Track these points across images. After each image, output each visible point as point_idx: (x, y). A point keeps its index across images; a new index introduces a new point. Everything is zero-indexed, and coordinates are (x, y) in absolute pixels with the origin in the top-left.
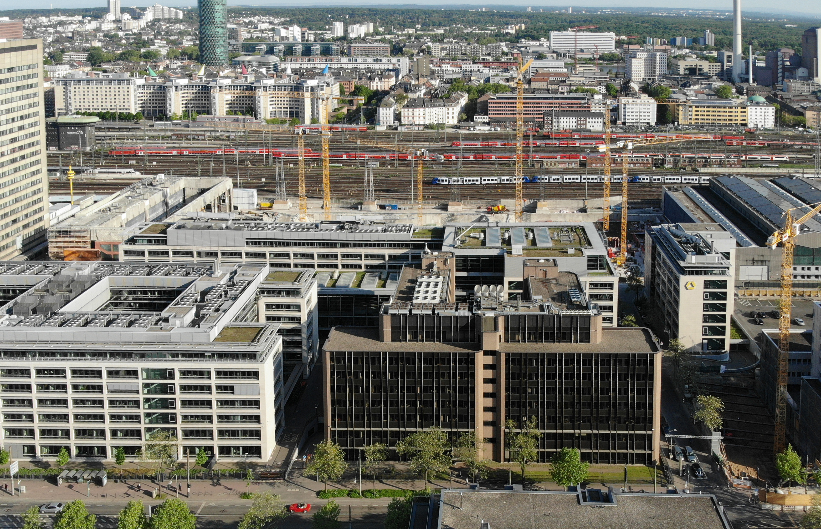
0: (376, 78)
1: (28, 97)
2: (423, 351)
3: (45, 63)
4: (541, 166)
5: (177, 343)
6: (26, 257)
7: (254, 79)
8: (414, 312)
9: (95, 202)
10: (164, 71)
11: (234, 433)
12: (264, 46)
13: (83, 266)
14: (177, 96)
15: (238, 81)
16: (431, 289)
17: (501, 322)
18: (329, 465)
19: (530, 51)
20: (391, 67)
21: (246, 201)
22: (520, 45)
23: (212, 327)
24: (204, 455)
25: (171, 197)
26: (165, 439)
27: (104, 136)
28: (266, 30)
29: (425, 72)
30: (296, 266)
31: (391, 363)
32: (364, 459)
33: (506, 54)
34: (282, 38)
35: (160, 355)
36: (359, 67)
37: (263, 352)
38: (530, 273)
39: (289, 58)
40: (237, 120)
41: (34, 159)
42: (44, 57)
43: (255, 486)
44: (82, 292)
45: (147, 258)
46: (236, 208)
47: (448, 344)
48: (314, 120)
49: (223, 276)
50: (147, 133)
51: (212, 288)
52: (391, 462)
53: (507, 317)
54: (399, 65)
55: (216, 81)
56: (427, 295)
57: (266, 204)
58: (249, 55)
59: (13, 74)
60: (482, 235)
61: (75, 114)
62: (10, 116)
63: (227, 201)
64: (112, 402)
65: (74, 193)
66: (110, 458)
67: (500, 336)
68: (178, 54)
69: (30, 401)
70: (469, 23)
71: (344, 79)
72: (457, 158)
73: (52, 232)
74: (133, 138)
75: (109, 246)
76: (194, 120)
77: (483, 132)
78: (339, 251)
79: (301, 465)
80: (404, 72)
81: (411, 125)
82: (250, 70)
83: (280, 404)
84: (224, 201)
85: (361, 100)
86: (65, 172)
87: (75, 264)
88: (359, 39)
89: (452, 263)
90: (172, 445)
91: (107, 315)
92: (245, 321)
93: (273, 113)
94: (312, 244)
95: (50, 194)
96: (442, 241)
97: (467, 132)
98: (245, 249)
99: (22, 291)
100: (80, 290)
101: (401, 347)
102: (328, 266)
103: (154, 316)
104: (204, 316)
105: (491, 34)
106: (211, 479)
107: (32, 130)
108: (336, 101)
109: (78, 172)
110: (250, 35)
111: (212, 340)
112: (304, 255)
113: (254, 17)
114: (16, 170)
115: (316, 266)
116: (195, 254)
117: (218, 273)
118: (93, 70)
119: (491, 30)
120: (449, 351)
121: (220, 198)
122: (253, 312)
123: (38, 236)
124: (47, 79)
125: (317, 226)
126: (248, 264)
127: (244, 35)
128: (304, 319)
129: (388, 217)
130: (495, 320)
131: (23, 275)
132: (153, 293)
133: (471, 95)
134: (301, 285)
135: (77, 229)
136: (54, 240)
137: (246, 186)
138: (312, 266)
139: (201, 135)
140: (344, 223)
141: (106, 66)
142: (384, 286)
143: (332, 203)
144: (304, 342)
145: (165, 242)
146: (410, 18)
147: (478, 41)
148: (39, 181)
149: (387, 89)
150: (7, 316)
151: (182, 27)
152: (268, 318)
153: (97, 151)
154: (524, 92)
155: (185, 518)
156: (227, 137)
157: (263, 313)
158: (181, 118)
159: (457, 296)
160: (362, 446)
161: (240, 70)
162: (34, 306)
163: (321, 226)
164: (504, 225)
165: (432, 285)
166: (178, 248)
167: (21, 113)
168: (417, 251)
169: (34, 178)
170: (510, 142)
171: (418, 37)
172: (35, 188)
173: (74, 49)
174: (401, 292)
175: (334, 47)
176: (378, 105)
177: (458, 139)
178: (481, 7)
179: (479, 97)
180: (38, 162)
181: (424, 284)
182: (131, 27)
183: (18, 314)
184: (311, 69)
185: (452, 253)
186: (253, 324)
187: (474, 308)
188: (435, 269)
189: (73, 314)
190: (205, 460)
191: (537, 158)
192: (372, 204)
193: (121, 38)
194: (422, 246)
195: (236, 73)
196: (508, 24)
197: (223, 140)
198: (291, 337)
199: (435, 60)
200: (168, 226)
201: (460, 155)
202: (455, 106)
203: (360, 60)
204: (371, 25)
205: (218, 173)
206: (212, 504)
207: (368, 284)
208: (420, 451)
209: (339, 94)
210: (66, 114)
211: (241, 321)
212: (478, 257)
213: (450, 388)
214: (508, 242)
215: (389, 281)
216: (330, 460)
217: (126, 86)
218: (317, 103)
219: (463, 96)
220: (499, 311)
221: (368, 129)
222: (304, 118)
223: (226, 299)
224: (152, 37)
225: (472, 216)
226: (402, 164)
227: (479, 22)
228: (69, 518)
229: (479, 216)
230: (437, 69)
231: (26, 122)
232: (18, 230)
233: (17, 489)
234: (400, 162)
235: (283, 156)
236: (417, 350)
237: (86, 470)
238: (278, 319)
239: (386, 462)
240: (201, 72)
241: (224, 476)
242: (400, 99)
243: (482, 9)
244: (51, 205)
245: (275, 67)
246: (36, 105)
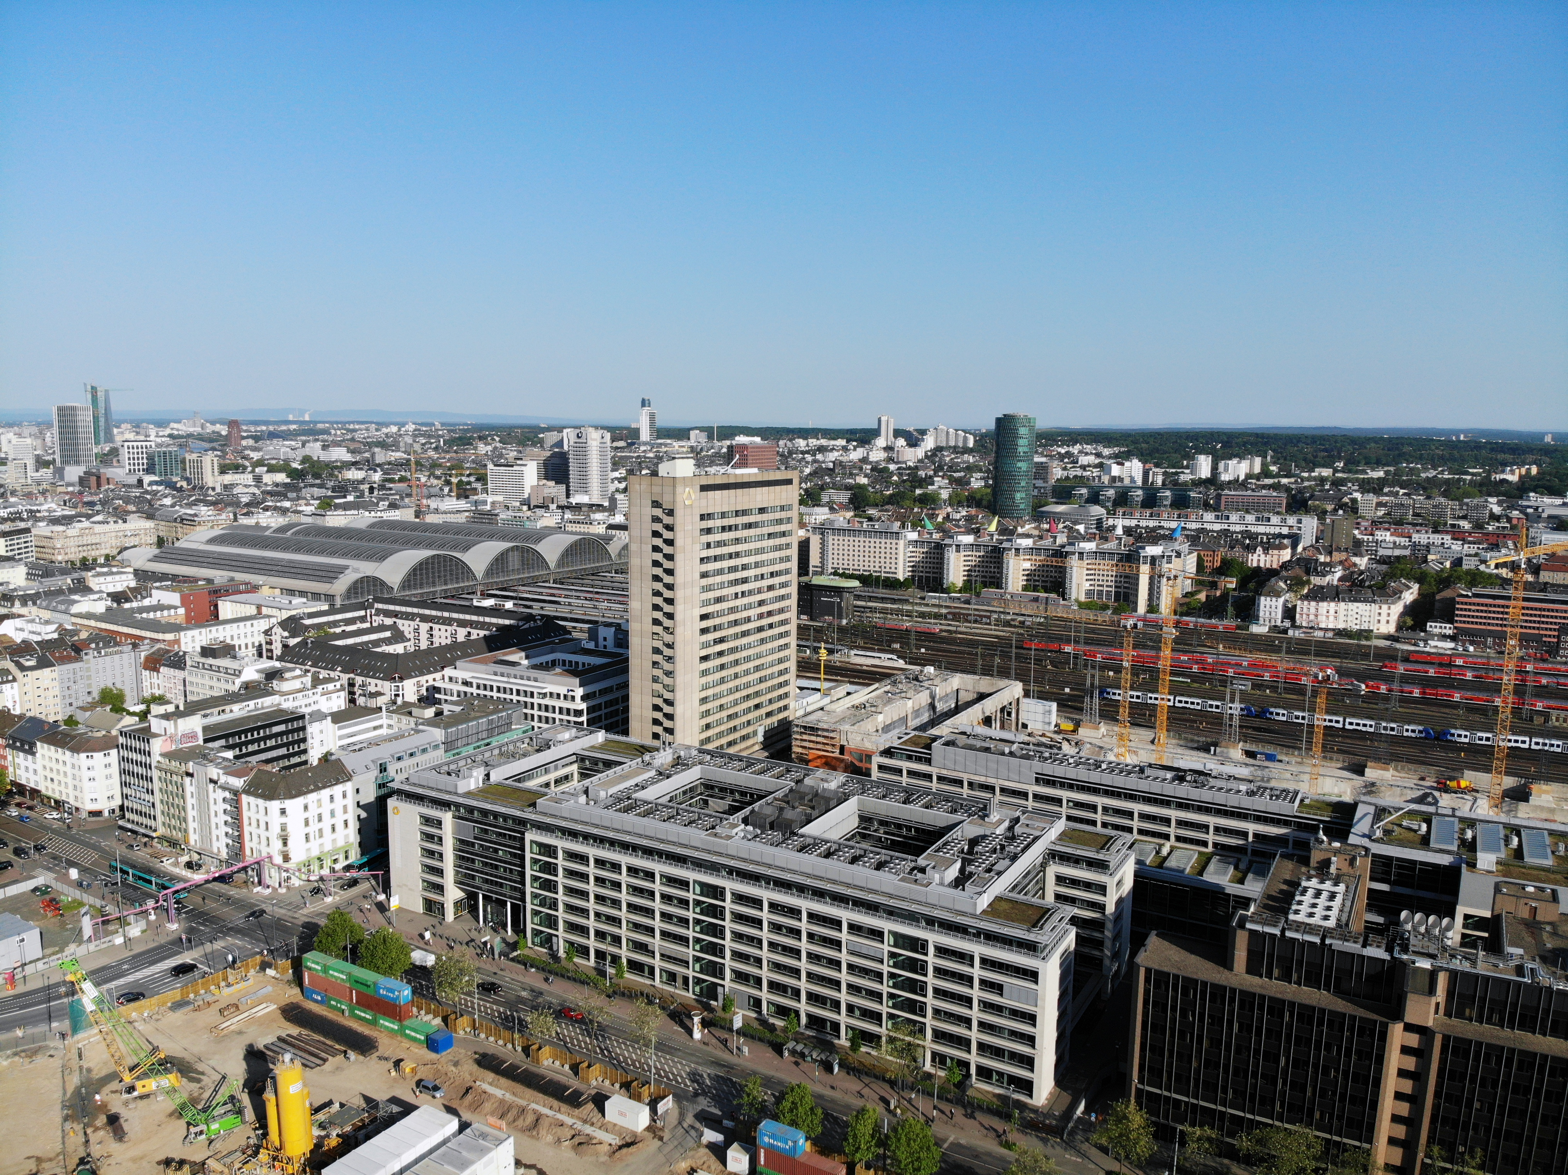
0: (1259, 548)
1: (779, 548)
2: (1298, 1000)
3: (802, 502)
4: (1547, 720)
5: (933, 906)
6: (766, 754)
7: (1065, 540)
8: (1288, 934)
9: (849, 694)
10: (943, 523)
11: (997, 1053)
12: (1084, 491)
13: (830, 778)
14: (958, 559)
15: (1042, 542)
16: (1322, 901)
17: (1442, 981)
18: (1128, 1138)
19: (1544, 515)
20: (1285, 531)
21: (1040, 717)
22: (1525, 503)
23: (980, 894)
24: (957, 1071)
25: (940, 700)
26: (910, 1034)
27: (864, 607)
28: (1089, 466)
29: (1344, 542)
30: (1105, 825)
31: (1241, 1007)
32: (1183, 1144)
33: (1497, 518)
34: (1113, 479)
35: (911, 917)
36: (1232, 528)
37: (1046, 945)
38: (1506, 906)
39: (1120, 511)
40: (1036, 600)
41: (782, 629)
42: (800, 495)
43: (1021, 1136)
44: (826, 812)
45: (905, 780)
46: (1025, 726)
47: (1343, 999)
48: (1152, 608)
49: (1000, 822)
50: (917, 608)
51: (984, 837)
52: (1226, 1161)
53: (1454, 975)
54: (1300, 529)
55: (1011, 540)
56: (1314, 910)
57: (1068, 726)
58: (1062, 504)
59: (765, 517)
60: (1424, 827)
61: (831, 574)
62: (759, 571)
63: (1013, 715)
64: (851, 967)
65: (825, 679)
66: (843, 1041)
67: (1438, 1004)
68: (964, 499)
69: (760, 941)
70: (1433, 460)
71: (1206, 547)
72: (1390, 690)
73: (797, 726)
74: (899, 612)
75: (861, 755)
76: (978, 595)
77: (1442, 651)
78: (1174, 814)
79: (1085, 1125)
80: (1308, 539)
81: (1312, 628)
82: (1061, 526)
83: (1065, 1028)
84: (1009, 714)
85: (1231, 583)
86: (816, 650)
87: (821, 773)
88: (1235, 484)
89: (1364, 865)
90: (919, 1045)
91: (853, 848)
92: (1025, 894)
93: (1089, 593)
94: (1131, 797)
95: (798, 676)
96: (1351, 826)
97: (1412, 648)
98: (1033, 789)
99: (761, 797)
100: (823, 808)
101: (1262, 987)
102: (1154, 834)
103: (906, 863)
104: (971, 875)
105: (1471, 481)
106: (964, 1107)
107: (783, 592)
108: (1190, 581)
109: (830, 652)
110: (1065, 473)
111: (978, 912)
112: (1118, 812)
113: (1073, 445)
114: (763, 641)
115: (1135, 831)
116: (966, 784)
117: (994, 817)
118: (856, 516)
119: (1473, 474)
120: (1343, 1011)
121: (1002, 709)
122: (1037, 882)
123: (781, 729)
124: (802, 525)
125: (1142, 770)
126: (1036, 812)
127: (1057, 472)
128: (1110, 909)
129: (1259, 773)
130: (1432, 975)
131: (762, 777)
132: (909, 828)
133: (1425, 587)
134: (1111, 857)
135: (825, 726)
136: (798, 737)
137: (1043, 696)
138: (1130, 830)
139: (985, 616)
140: (1185, 771)
141: (871, 512)
142: (1241, 881)
143: (1169, 736)
144: (1108, 943)
145: (929, 761)
146: (1326, 450)
147: (1445, 494)
148: (785, 659)
149: (1275, 566)
150: (743, 826)
151: (971, 460)
152: (1058, 897)
153: (854, 626)
154: (1525, 589)
155: (928, 1148)
156: (1020, 622)
157: (1051, 887)
158: (960, 591)
159: (1366, 922)
160: (1182, 1124)
161: (1046, 526)
162: (772, 818)
163: (1148, 772)
164: (1466, 816)
165: (1325, 895)
166: (945, 773)
167: (772, 569)
168: (1303, 835)
169: (782, 654)
170: (1491, 674)
171: (1337, 483)
172: (782, 667)
173: (835, 487)
174: (1270, 897)
175: (1193, 494)
176: (1258, 593)
177: (1394, 658)
178: (1457, 433)
179: (1440, 591)
180: (786, 634)
181: (1310, 892)
182: (905, 459)
183: (755, 826)
184: (1154, 529)
185: (1367, 850)
186: (1036, 900)
187: (1397, 949)
188: (1333, 869)
189: (815, 839)
190: (958, 1078)
191: (1539, 706)
192: (1234, 747)
193: (892, 474)
194: (1314, 829)
195: (1040, 530)
196: (1504, 464)
197: (1015, 626)
198: (1088, 932)
199: (1365, 524)
200: (935, 739)
201: (1395, 686)
202: (1393, 603)
203: (1234, 517)
204: (1258, 461)
205: (1004, 673)
206: (962, 1141)
207: (1216, 873)
208: (1274, 1156)
209: (1194, 570)
210: (822, 573)
211: (1019, 893)
212: (1414, 862)
213: (1337, 1071)
214: (1471, 847)
215: (1250, 876)
216: (1130, 1132)
217: (894, 541)
218: (1159, 582)
219: (1409, 588)
220: (1442, 963)
221: (1238, 627)
222: (1136, 603)
223: (1001, 856)
224: (932, 473)
225: (1409, 792)
226: (1290, 689)
227: (1453, 459)
228: (793, 1103)
229: (1421, 793)
230: (1366, 538)
231: (776, 580)
232: (760, 718)
233: (738, 1048)
234: (1287, 686)
235: (1099, 658)
236: (1288, 997)
237: (815, 1047)
238: (1072, 901)
239: (1218, 1159)
240: (993, 527)
241: (980, 1108)
242: (1296, 584)
243: (1458, 437)
244: (798, 691)
245: (1099, 523)
246: (788, 559)
